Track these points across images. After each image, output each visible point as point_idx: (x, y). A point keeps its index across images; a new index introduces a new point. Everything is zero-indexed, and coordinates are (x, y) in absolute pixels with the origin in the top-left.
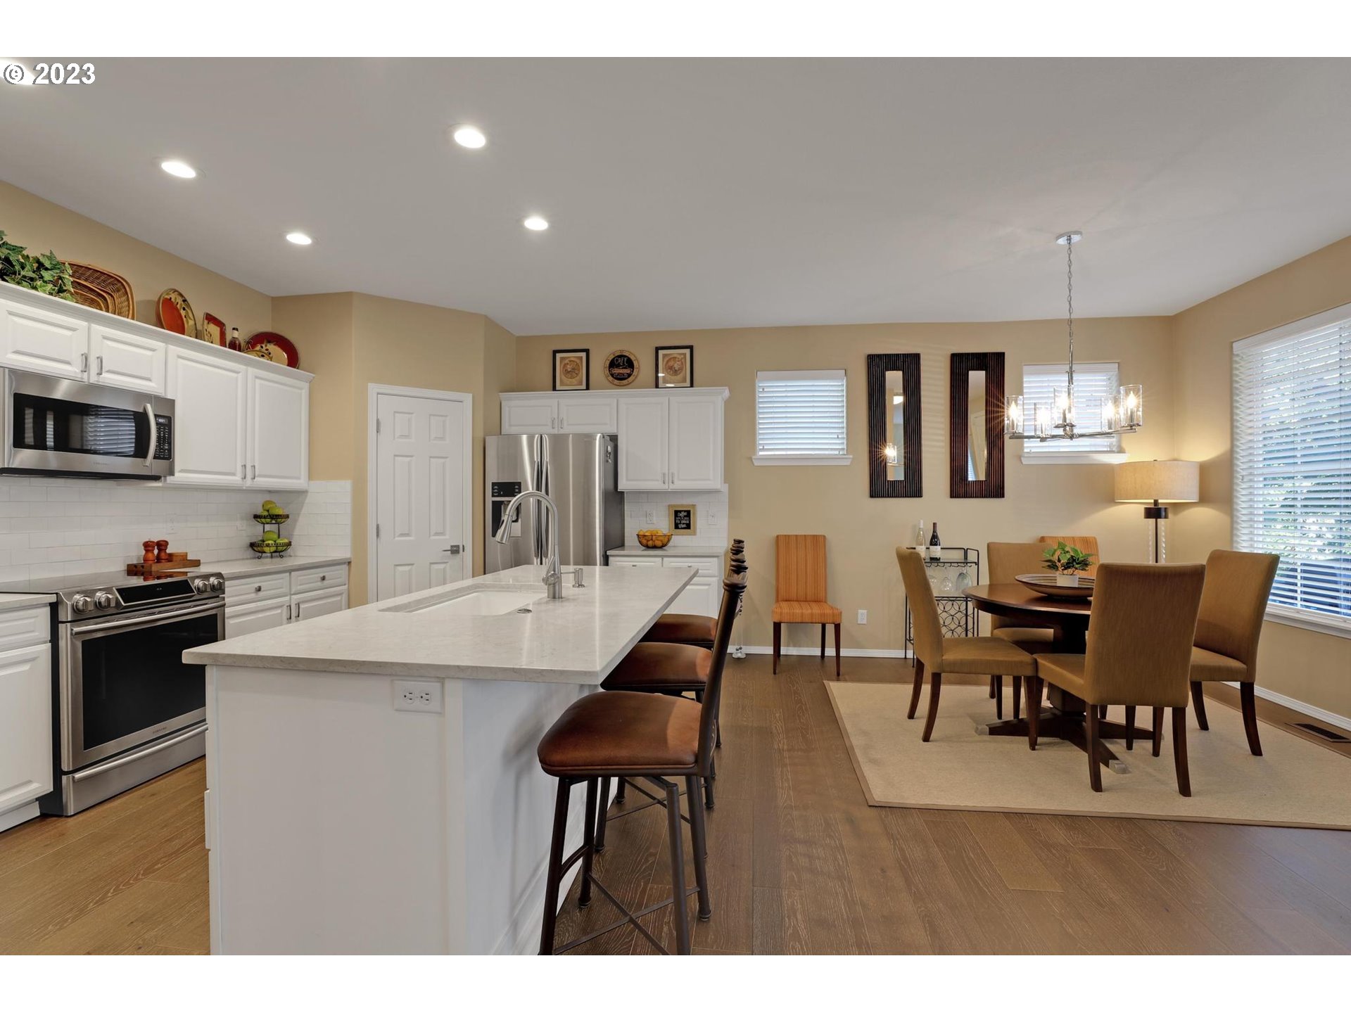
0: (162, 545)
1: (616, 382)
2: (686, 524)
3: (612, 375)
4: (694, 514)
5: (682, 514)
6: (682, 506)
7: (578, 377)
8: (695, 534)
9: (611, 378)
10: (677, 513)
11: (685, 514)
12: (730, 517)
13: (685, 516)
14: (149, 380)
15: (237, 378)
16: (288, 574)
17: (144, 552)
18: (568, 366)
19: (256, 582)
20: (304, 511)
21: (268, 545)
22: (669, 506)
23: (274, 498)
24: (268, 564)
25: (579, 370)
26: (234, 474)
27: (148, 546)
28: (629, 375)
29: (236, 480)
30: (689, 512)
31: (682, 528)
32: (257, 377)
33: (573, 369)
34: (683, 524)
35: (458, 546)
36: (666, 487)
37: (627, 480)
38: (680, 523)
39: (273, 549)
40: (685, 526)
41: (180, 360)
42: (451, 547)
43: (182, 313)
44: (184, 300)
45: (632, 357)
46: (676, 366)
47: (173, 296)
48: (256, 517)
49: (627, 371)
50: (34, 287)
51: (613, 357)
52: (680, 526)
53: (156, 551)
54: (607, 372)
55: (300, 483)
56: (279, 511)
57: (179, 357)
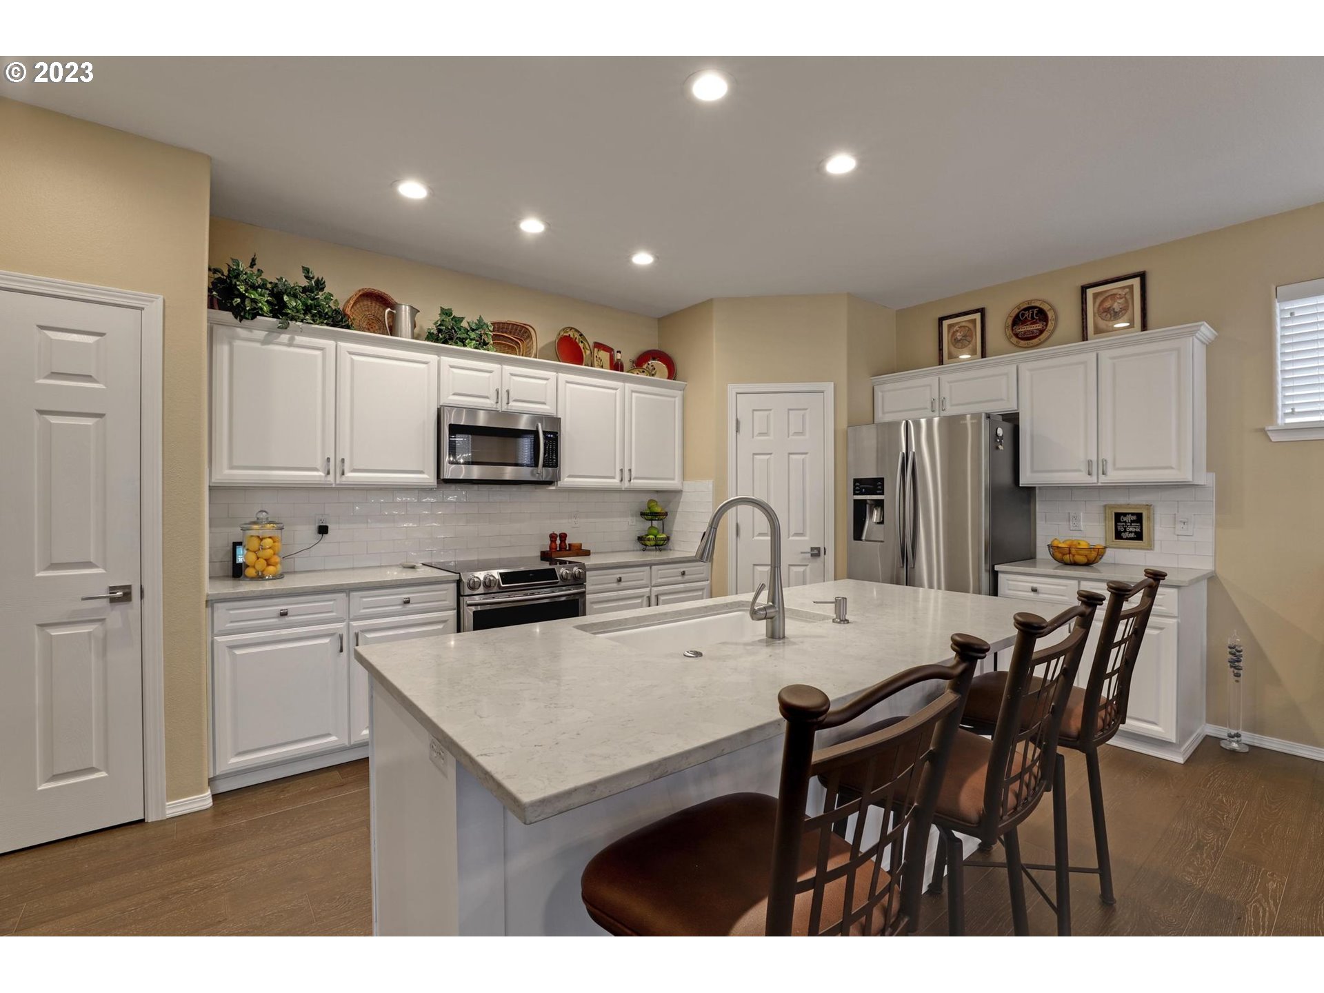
0: (563, 537)
1: (1022, 343)
2: (1135, 532)
3: (1016, 335)
4: (1149, 518)
5: (1128, 519)
6: (1128, 506)
7: (971, 346)
8: (1150, 547)
9: (1014, 339)
10: (1118, 516)
11: (1134, 518)
12: (1218, 525)
13: (1132, 521)
14: (544, 403)
15: (616, 394)
16: (648, 568)
17: (550, 542)
18: (958, 334)
19: (618, 573)
20: (680, 509)
21: (649, 540)
22: (1105, 506)
23: (655, 497)
24: (653, 556)
25: (971, 337)
26: (613, 478)
27: (553, 537)
28: (1041, 332)
29: (615, 482)
30: (1139, 517)
31: (1127, 539)
32: (633, 391)
33: (965, 336)
34: (1131, 532)
35: (818, 549)
36: (1092, 480)
37: (1033, 471)
38: (1125, 531)
39: (653, 543)
40: (1132, 535)
41: (568, 385)
42: (812, 549)
43: (581, 345)
44: (581, 335)
45: (1045, 307)
46: (1116, 306)
47: (571, 333)
48: (642, 514)
49: (1039, 326)
50: (465, 345)
51: (1017, 311)
52: (1124, 535)
53: (558, 542)
54: (1009, 332)
55: (673, 484)
56: (658, 510)
57: (568, 382)
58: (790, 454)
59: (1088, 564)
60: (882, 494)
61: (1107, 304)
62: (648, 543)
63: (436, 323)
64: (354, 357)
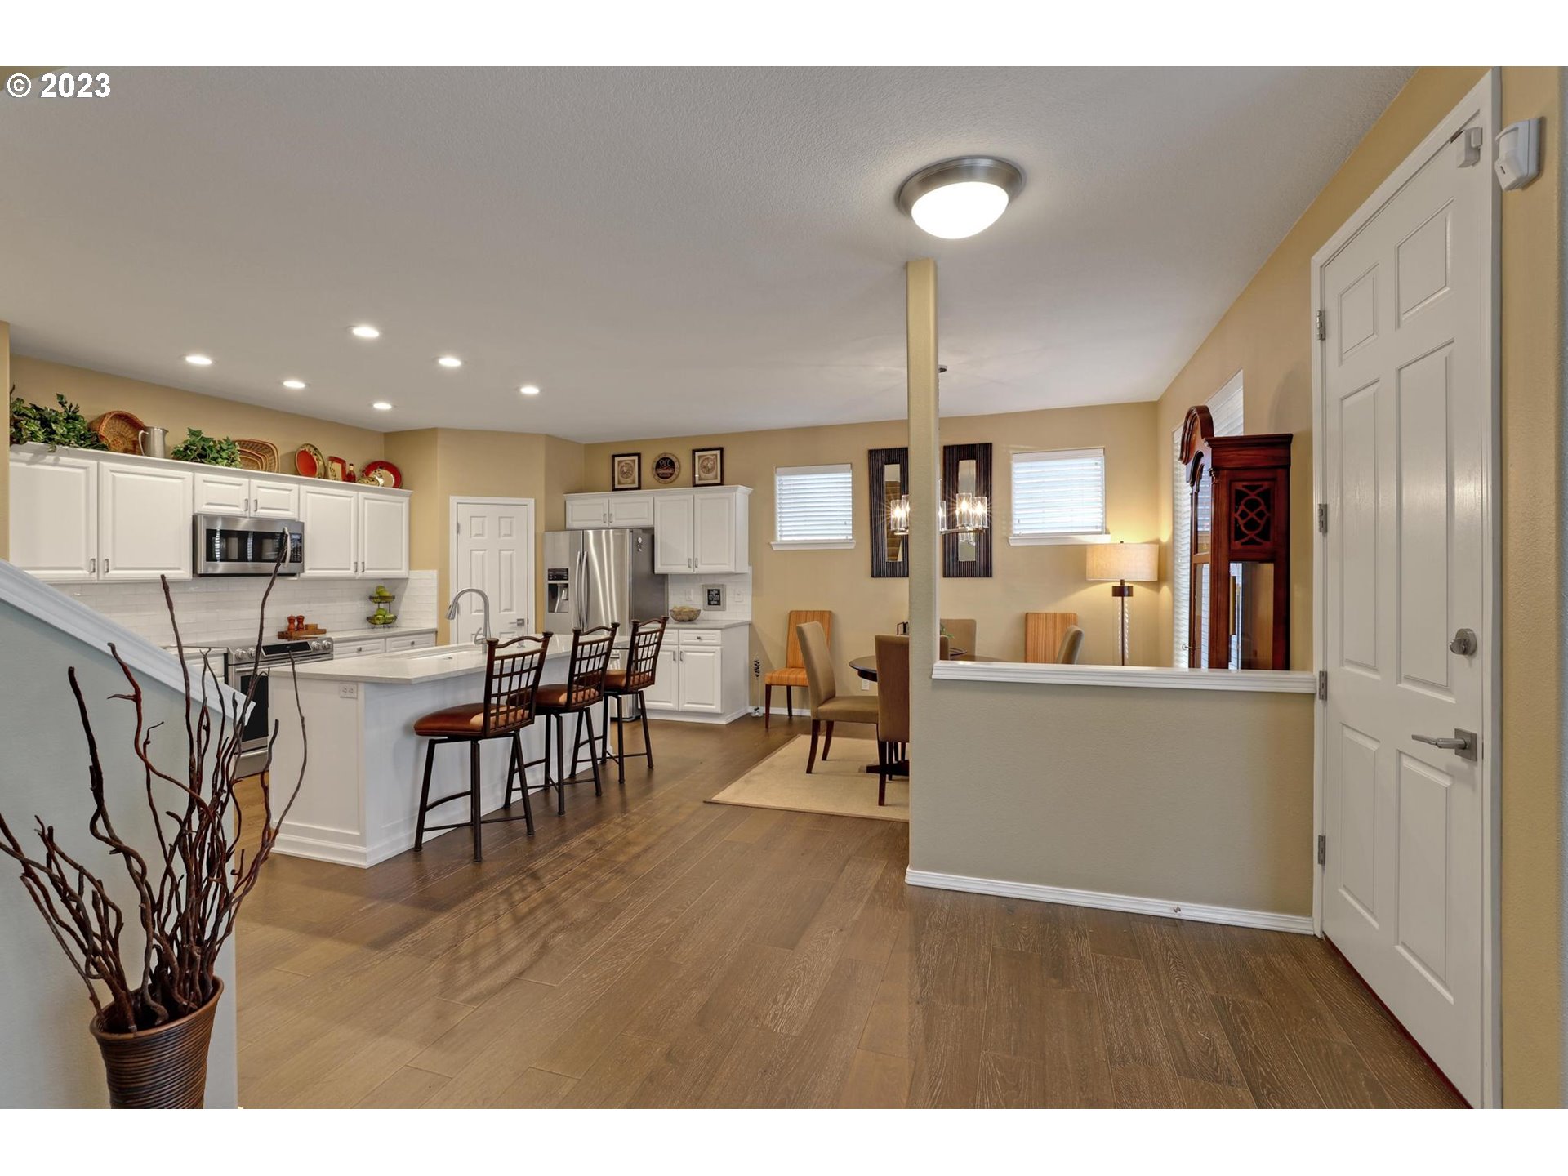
0: (300, 619)
1: (661, 481)
2: (717, 601)
3: (658, 475)
4: (723, 592)
5: (714, 592)
6: (714, 585)
7: (632, 477)
8: (724, 609)
9: (657, 477)
10: (709, 591)
11: (716, 592)
12: (753, 594)
13: (716, 594)
14: (288, 510)
15: (350, 501)
16: (383, 642)
17: (288, 624)
18: (624, 468)
19: (359, 644)
20: (406, 593)
21: (378, 619)
23: (382, 584)
24: (381, 631)
25: (632, 471)
26: (349, 569)
27: (291, 620)
28: (672, 474)
29: (350, 573)
30: (719, 591)
31: (713, 605)
32: (366, 499)
33: (628, 470)
34: (715, 601)
35: (523, 620)
36: (691, 570)
37: (662, 564)
38: (712, 600)
39: (382, 621)
40: (716, 603)
41: (309, 494)
42: (518, 620)
43: (315, 457)
44: (316, 449)
45: (674, 459)
46: (710, 466)
47: (307, 448)
48: (371, 598)
49: (670, 471)
50: (217, 463)
51: (658, 459)
52: (712, 603)
53: (296, 623)
54: (654, 472)
55: (402, 572)
56: (387, 594)
57: (308, 492)
58: (501, 550)
59: (690, 621)
60: (567, 579)
61: (705, 463)
62: (378, 622)
63: (185, 442)
64: (114, 474)
